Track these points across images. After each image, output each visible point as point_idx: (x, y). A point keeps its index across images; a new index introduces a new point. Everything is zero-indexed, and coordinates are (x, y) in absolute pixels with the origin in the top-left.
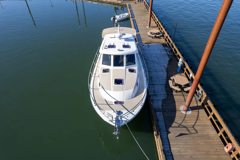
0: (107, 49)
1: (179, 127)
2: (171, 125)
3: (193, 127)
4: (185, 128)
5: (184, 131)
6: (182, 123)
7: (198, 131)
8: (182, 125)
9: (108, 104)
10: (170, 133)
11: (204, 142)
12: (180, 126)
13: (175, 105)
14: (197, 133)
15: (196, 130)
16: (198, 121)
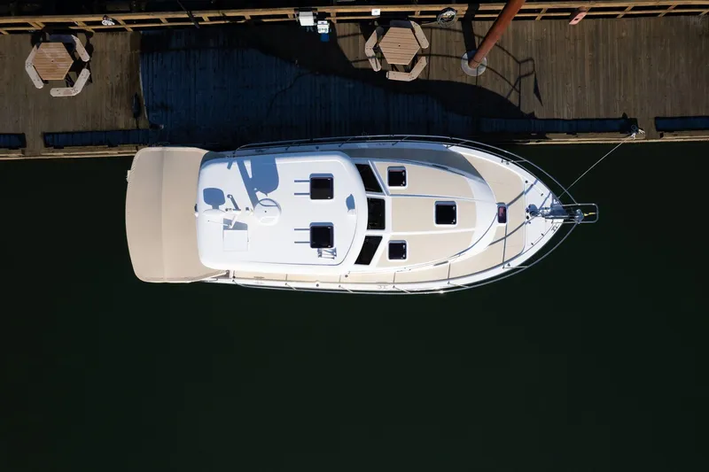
0: (335, 251)
1: (519, 92)
2: (514, 106)
3: (519, 63)
4: (522, 80)
5: (528, 83)
6: (510, 83)
7: (529, 56)
8: (515, 84)
9: (505, 238)
10: (533, 113)
11: (552, 54)
12: (517, 87)
13: (461, 84)
14: (532, 59)
15: (527, 60)
16: (506, 48)
